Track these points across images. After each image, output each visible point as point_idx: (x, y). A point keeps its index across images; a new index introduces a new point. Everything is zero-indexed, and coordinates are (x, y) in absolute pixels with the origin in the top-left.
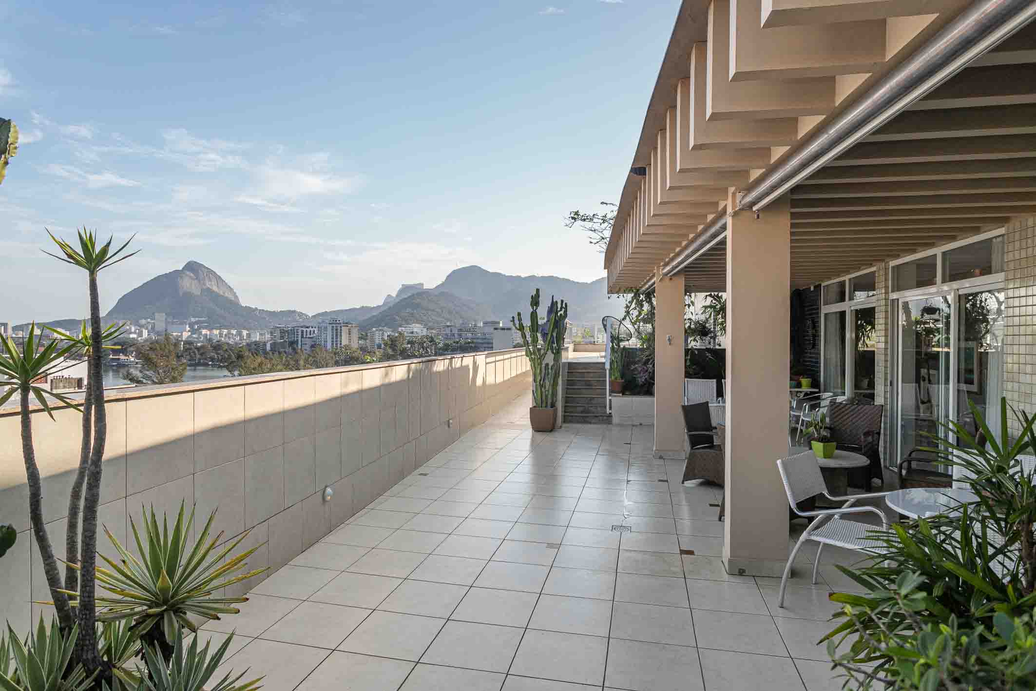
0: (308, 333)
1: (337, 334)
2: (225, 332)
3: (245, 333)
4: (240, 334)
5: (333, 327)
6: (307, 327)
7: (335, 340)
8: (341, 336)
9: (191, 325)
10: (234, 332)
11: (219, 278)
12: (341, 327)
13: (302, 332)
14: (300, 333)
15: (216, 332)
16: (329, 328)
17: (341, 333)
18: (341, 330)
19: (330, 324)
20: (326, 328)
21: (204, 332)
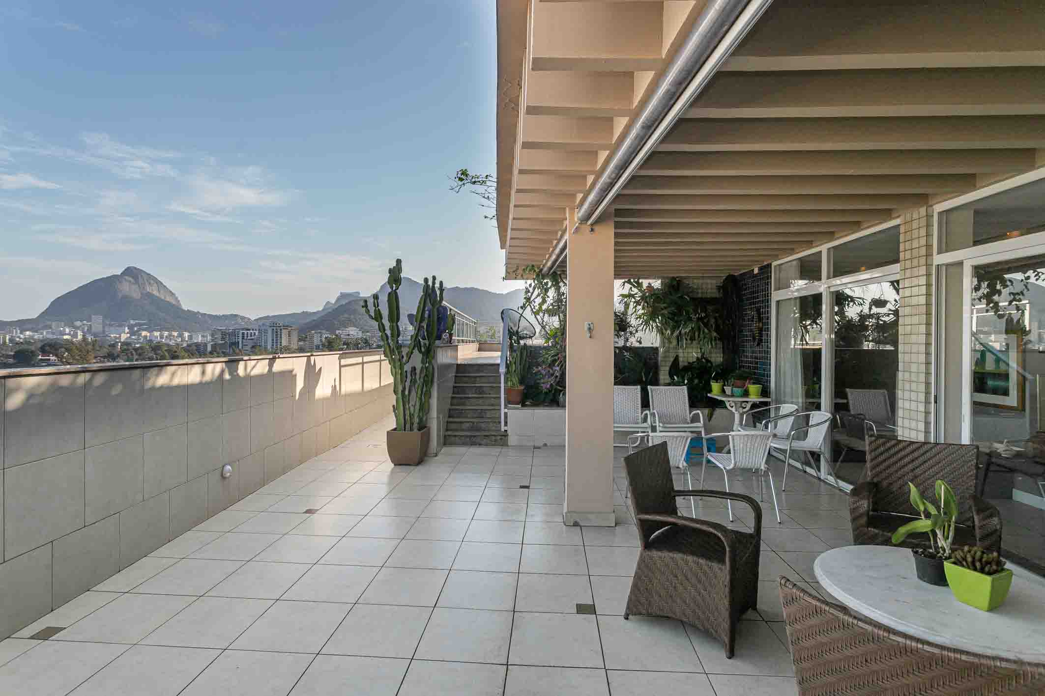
0: (249, 335)
1: (277, 335)
2: (166, 333)
3: (186, 334)
4: (181, 335)
5: (273, 330)
6: (249, 330)
7: (275, 341)
8: (281, 337)
9: (131, 327)
10: (176, 334)
11: (159, 283)
12: (281, 330)
13: (243, 334)
14: (241, 335)
15: (157, 334)
16: (270, 332)
17: (281, 335)
18: (281, 333)
19: (271, 327)
20: (266, 331)
21: (144, 333)
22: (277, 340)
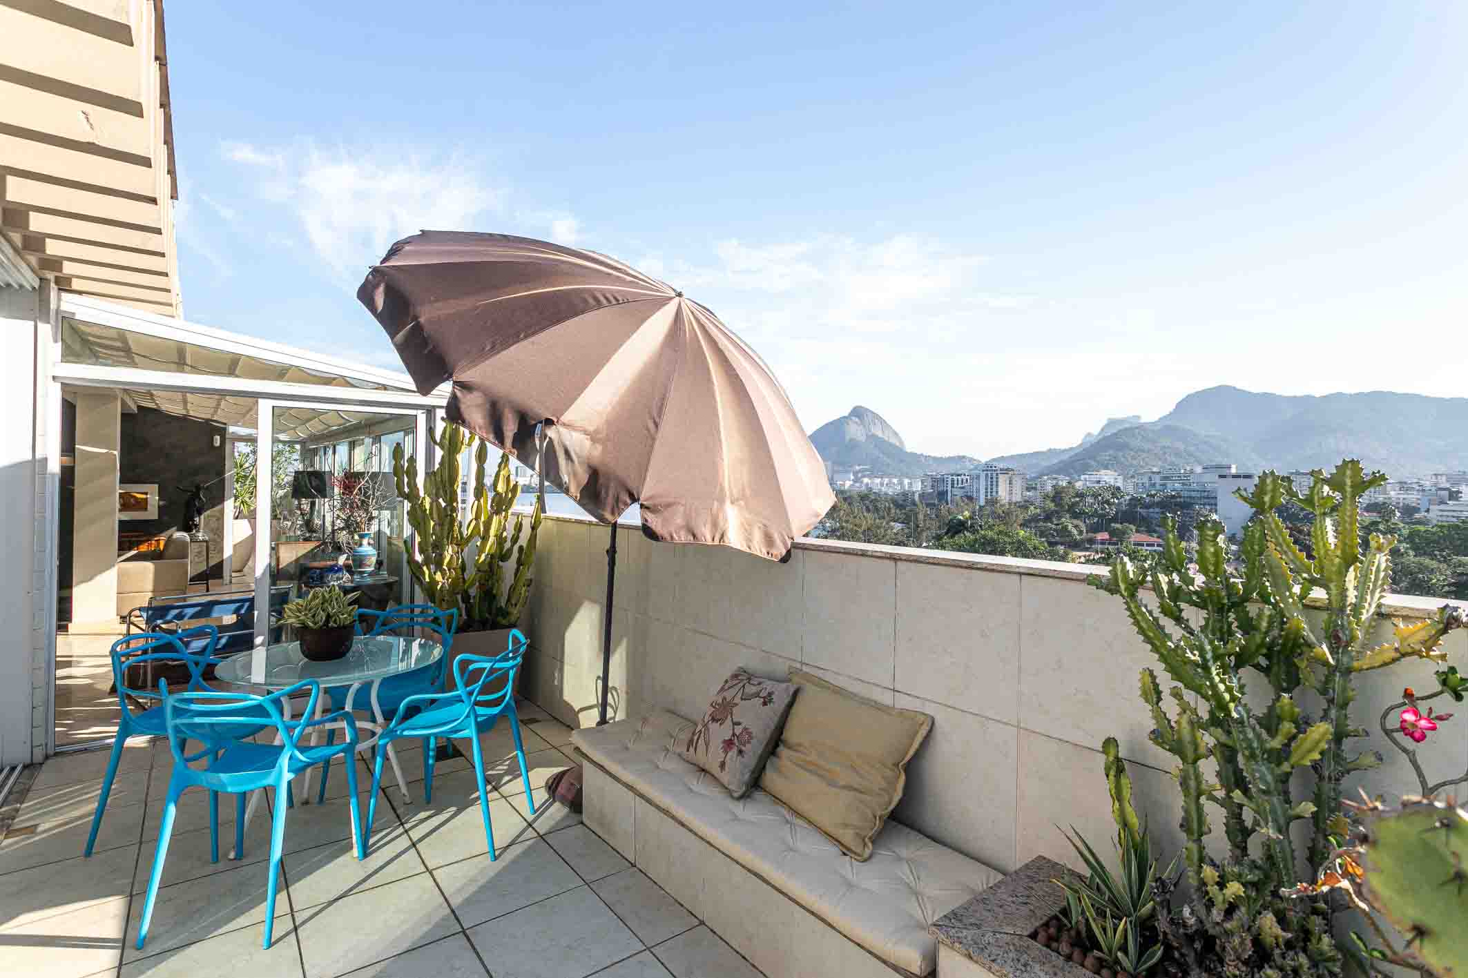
0: (960, 482)
1: (993, 483)
2: (886, 480)
4: (901, 483)
5: (987, 475)
6: (958, 475)
7: (989, 490)
8: (997, 485)
9: (856, 473)
10: (895, 481)
11: (883, 422)
12: (997, 474)
13: (953, 481)
14: (950, 482)
15: (878, 481)
16: (983, 475)
17: (997, 482)
18: (997, 478)
19: (983, 471)
20: (978, 477)
21: (866, 480)
22: (992, 489)
